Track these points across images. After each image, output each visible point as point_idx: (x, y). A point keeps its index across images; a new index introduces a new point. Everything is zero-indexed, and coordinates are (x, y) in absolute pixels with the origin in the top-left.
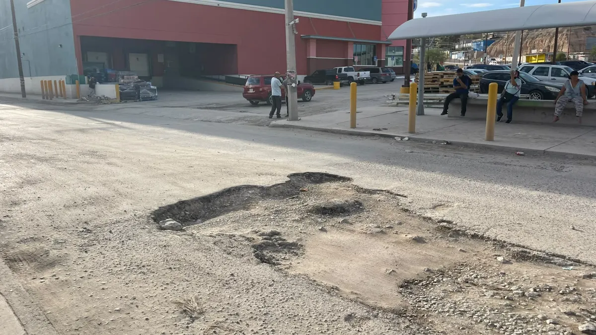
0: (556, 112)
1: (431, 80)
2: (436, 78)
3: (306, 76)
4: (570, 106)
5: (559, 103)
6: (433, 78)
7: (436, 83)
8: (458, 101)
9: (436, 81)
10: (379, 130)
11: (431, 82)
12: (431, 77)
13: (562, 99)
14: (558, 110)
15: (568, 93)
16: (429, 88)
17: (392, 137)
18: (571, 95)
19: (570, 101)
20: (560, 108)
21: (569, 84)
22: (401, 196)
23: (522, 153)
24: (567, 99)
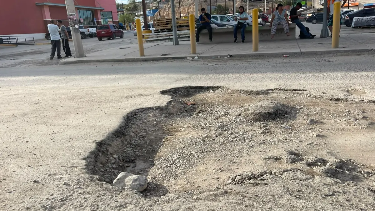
0: (272, 32)
1: (165, 23)
2: (169, 21)
3: (46, 34)
4: (280, 27)
5: (274, 25)
6: (166, 22)
7: (169, 25)
8: (205, 31)
9: (169, 24)
10: (166, 55)
11: (166, 25)
12: (165, 21)
13: (275, 23)
14: (274, 30)
15: (277, 18)
16: (164, 29)
17: (185, 58)
18: (279, 20)
19: (279, 24)
20: (275, 29)
21: (277, 13)
22: (297, 90)
23: (288, 55)
24: (277, 23)
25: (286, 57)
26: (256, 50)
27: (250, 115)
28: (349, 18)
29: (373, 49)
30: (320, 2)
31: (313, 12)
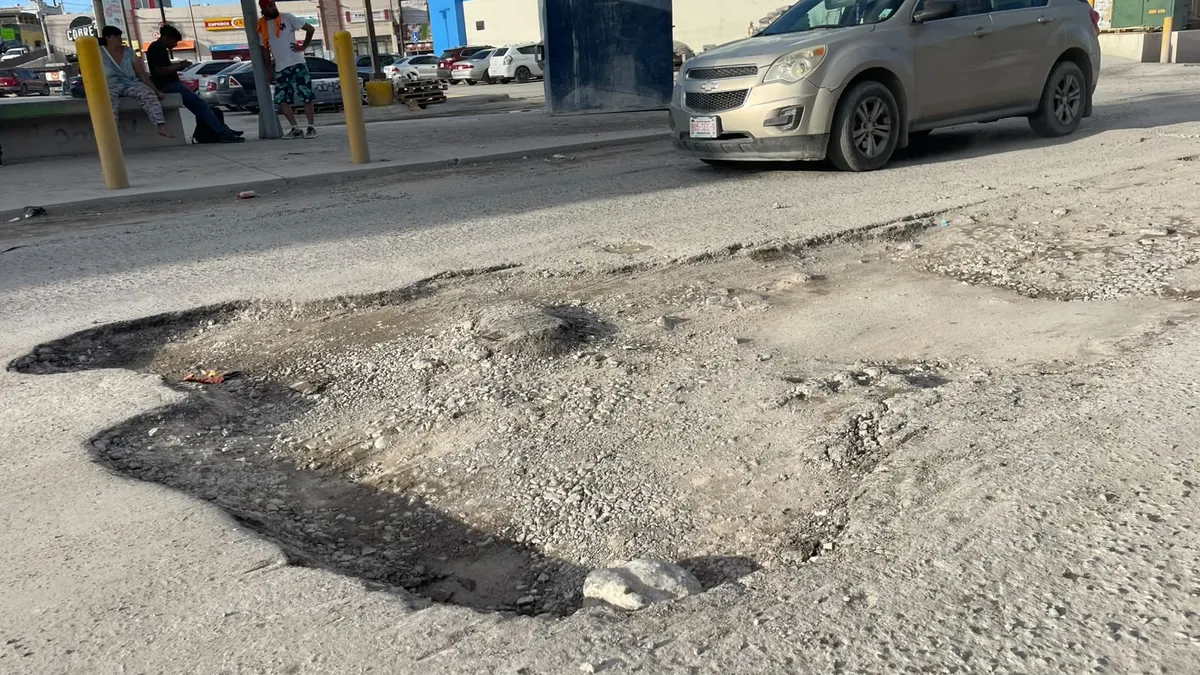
19: (121, 95)
22: (503, 267)
23: (251, 192)
24: (116, 90)
25: (246, 197)
26: (122, 183)
27: (524, 344)
28: (240, 86)
29: (457, 160)
30: (71, 35)
31: (63, 64)
